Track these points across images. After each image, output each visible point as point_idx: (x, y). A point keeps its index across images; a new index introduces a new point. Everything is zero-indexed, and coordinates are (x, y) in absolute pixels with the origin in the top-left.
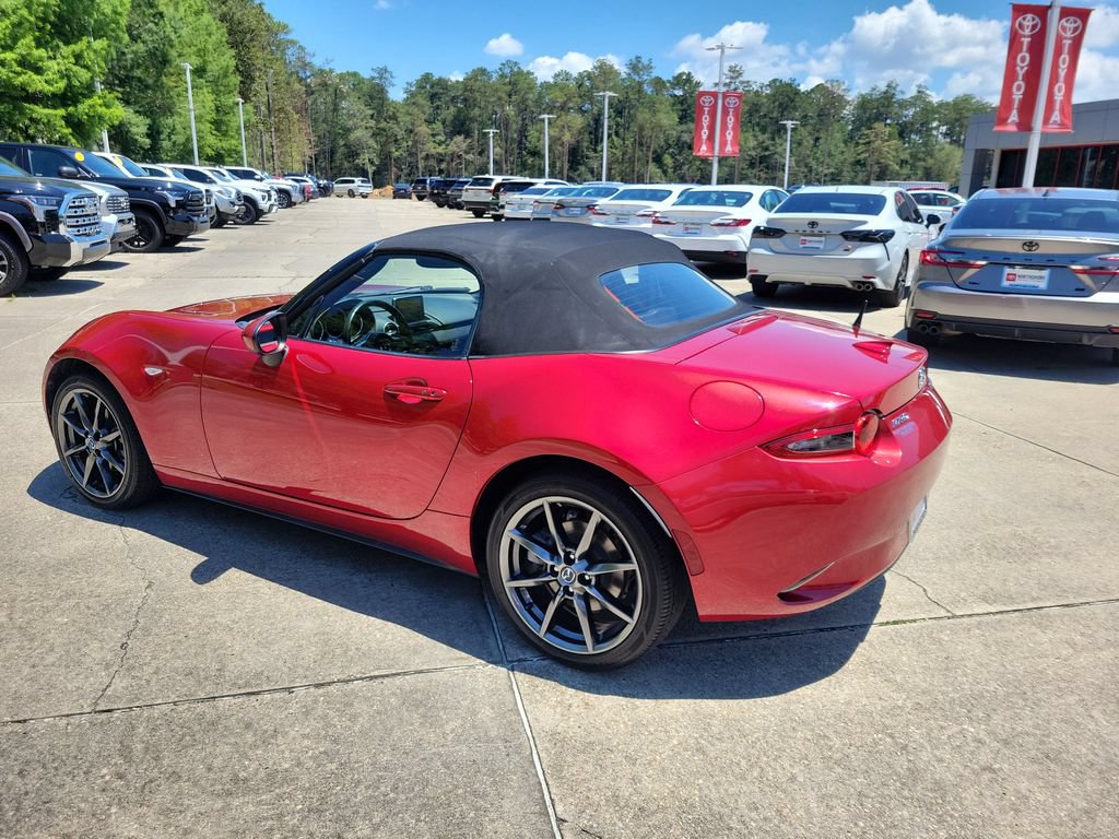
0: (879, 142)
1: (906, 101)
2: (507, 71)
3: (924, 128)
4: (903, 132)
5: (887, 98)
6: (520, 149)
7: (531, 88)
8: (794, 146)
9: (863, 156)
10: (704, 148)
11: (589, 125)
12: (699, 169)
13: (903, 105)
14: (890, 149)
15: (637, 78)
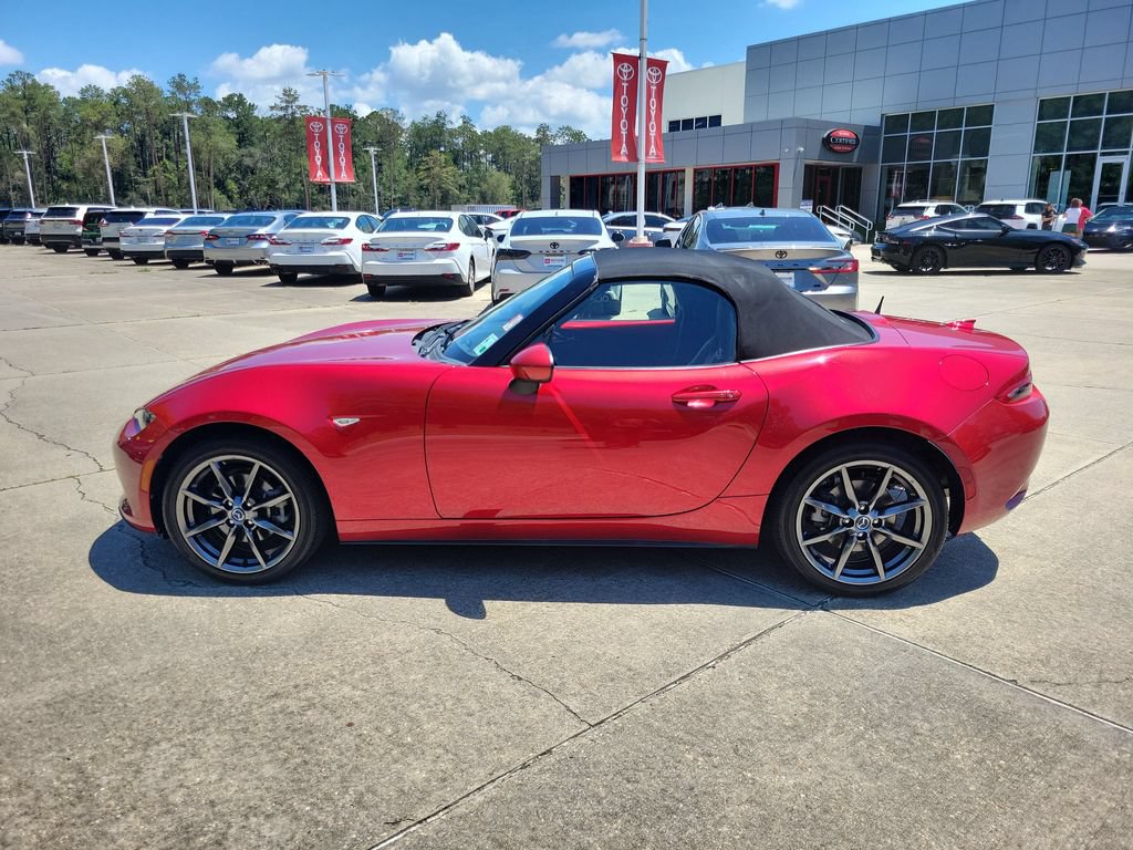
0: (438, 168)
1: (455, 130)
2: (18, 83)
3: (473, 156)
4: (456, 159)
5: (438, 125)
6: (49, 172)
7: (53, 103)
8: (359, 171)
9: (426, 181)
10: (319, 173)
11: (132, 147)
12: (267, 195)
13: (452, 133)
14: (450, 176)
15: (183, 98)
